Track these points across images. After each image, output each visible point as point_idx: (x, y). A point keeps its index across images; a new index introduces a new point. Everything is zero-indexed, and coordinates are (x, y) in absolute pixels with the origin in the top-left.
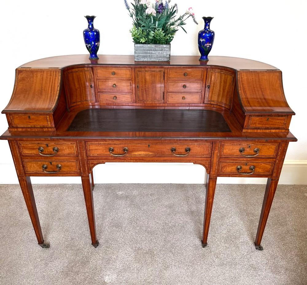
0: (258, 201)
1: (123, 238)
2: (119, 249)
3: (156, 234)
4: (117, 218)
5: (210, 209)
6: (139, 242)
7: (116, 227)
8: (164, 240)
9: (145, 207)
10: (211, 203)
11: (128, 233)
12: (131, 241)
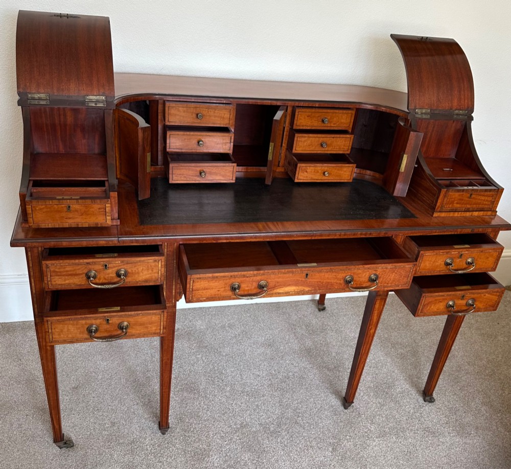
0: (401, 322)
1: (208, 410)
2: (209, 432)
3: (263, 396)
4: (183, 374)
5: (368, 346)
6: (237, 413)
7: (187, 391)
8: (280, 405)
9: (227, 350)
10: (371, 336)
11: (213, 400)
12: (224, 414)
